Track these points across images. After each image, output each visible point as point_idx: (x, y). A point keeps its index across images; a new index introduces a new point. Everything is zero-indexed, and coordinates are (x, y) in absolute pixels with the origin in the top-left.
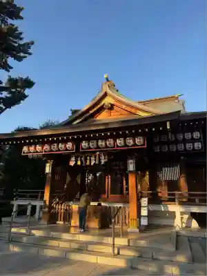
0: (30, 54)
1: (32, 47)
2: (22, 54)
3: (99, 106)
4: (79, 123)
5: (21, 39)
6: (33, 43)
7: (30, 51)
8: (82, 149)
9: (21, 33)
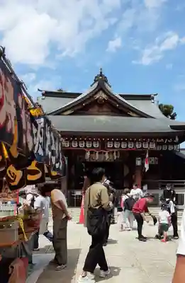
8: (107, 147)
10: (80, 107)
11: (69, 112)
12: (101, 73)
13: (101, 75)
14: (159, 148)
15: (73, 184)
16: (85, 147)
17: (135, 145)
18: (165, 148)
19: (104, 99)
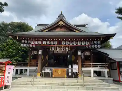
3: (57, 25)
11: (46, 31)
12: (61, 13)
13: (61, 14)
14: (90, 47)
15: (47, 65)
16: (50, 44)
17: (77, 43)
18: (93, 46)
19: (63, 25)
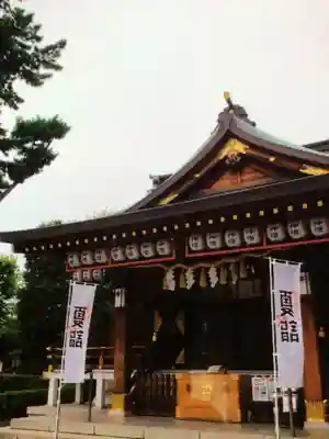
0: (58, 68)
1: (62, 52)
2: (42, 71)
3: (215, 161)
4: (172, 202)
5: (39, 39)
6: (62, 44)
7: (58, 61)
8: (191, 251)
9: (37, 28)
10: (190, 183)
11: (169, 199)
13: (230, 107)
15: (181, 359)
19: (240, 154)
